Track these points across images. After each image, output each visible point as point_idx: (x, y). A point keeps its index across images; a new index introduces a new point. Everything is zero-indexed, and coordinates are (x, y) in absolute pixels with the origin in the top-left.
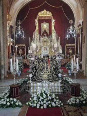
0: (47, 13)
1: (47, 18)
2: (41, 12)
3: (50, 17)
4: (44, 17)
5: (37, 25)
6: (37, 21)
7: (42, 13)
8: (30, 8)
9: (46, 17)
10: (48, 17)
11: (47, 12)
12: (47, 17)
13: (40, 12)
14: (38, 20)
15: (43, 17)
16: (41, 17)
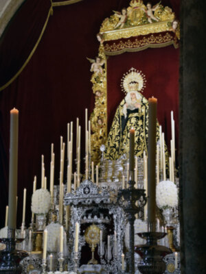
0: (146, 16)
1: (147, 44)
2: (117, 16)
3: (163, 34)
4: (132, 39)
5: (101, 87)
6: (98, 68)
7: (123, 18)
8: (54, 4)
9: (140, 37)
10: (156, 35)
11: (149, 13)
12: (148, 36)
13: (109, 14)
14: (104, 62)
15: (124, 40)
16: (117, 42)
